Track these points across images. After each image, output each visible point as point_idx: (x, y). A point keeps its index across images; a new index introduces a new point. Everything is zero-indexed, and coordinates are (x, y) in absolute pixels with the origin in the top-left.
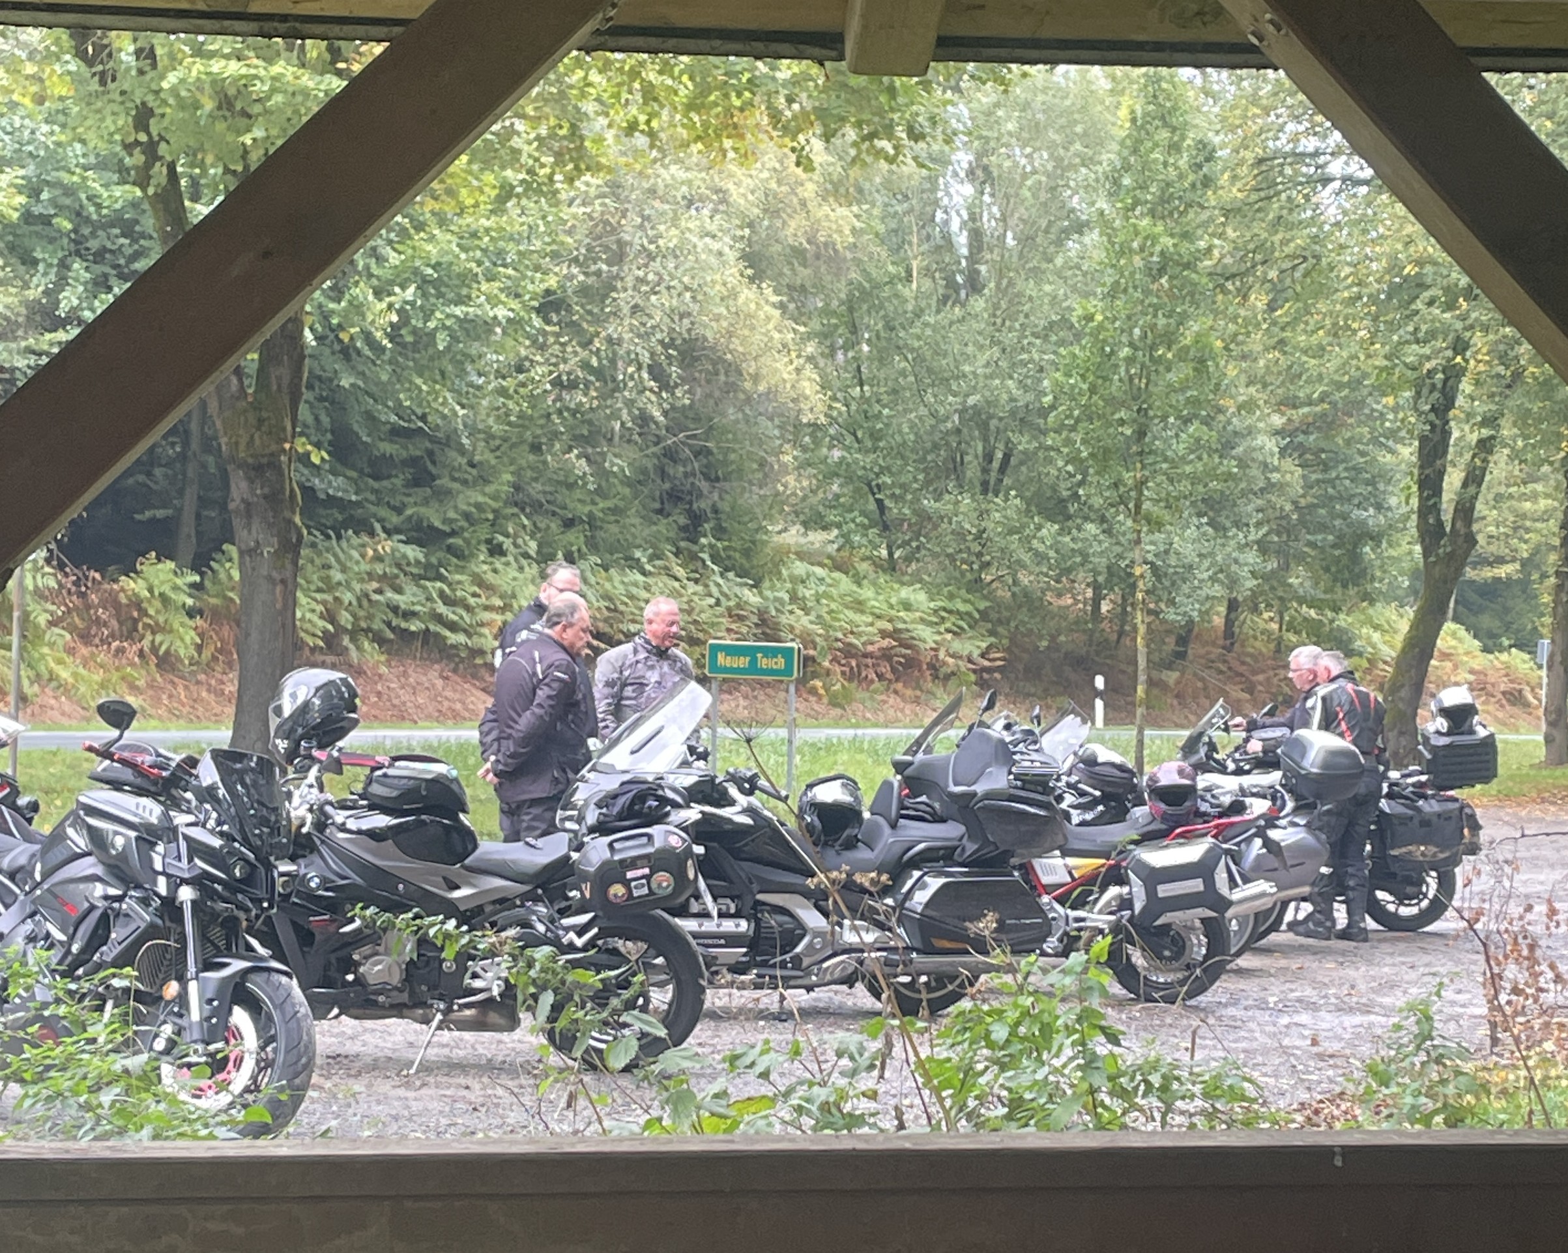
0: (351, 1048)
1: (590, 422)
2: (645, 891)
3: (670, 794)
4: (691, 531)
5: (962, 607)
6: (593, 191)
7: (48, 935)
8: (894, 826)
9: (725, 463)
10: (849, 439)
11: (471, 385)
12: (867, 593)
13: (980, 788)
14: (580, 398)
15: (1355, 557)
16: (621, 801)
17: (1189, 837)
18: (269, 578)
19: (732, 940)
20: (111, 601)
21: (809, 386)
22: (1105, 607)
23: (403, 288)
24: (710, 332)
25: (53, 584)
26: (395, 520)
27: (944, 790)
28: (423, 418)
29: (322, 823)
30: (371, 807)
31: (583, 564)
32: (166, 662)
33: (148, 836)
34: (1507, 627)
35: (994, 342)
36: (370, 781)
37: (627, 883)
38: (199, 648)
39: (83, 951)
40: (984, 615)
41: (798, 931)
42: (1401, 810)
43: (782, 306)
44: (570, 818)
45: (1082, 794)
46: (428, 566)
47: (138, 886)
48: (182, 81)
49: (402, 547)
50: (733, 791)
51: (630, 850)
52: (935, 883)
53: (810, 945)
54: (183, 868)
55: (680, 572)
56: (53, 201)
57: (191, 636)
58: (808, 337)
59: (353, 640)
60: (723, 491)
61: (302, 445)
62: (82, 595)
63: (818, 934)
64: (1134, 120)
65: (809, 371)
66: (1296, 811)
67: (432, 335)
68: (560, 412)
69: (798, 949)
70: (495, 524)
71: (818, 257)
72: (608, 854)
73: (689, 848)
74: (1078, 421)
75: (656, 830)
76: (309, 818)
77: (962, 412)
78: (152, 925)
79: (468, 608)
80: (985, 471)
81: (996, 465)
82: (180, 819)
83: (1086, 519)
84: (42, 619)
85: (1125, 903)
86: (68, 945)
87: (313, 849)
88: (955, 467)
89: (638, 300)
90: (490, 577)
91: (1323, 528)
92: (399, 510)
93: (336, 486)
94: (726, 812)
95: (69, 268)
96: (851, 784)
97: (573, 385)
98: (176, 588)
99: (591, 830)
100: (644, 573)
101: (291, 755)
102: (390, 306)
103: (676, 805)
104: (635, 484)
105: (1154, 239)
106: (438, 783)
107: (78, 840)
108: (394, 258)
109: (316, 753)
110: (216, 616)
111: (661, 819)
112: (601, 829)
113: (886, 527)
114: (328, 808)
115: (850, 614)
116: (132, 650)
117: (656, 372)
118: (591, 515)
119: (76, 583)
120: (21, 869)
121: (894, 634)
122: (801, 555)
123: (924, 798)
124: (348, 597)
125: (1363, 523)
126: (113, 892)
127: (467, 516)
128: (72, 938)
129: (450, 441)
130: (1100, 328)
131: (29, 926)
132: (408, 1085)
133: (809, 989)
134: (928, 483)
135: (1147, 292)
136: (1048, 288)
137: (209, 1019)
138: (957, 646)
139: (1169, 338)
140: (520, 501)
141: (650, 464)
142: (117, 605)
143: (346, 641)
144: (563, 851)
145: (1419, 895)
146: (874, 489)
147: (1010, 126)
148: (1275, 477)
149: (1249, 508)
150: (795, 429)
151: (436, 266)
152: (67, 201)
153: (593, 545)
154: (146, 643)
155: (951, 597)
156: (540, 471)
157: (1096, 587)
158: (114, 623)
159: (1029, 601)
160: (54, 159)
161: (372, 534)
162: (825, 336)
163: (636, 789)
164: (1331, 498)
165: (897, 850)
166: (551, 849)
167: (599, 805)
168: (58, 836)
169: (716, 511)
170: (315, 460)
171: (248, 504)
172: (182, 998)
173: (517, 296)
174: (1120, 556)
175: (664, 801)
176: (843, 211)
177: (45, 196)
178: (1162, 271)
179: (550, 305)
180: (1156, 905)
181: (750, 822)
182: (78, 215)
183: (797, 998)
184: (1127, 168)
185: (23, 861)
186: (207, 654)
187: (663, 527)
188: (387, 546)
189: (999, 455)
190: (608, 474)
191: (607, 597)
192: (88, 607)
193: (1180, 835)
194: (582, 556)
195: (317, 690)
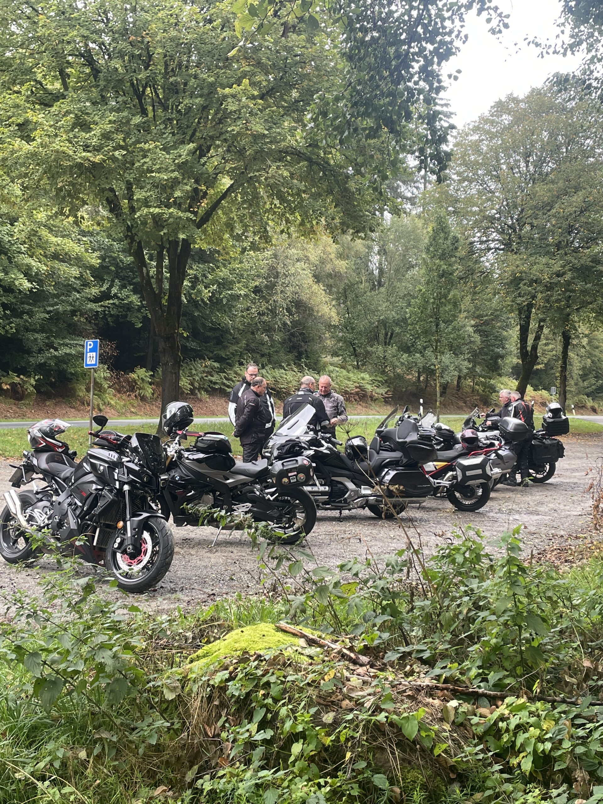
0: (192, 535)
1: (269, 326)
2: (295, 480)
3: (303, 445)
4: (299, 357)
5: (380, 379)
6: (269, 257)
7: (76, 504)
8: (378, 453)
9: (309, 337)
10: (345, 330)
11: (233, 314)
12: (351, 375)
13: (408, 440)
14: (266, 318)
15: (496, 363)
16: (286, 448)
17: (476, 455)
18: (171, 372)
19: (323, 493)
20: (127, 381)
21: (334, 314)
22: (422, 379)
23: (213, 285)
24: (304, 298)
25: (109, 375)
26: (211, 355)
27: (395, 441)
28: (219, 324)
29: (180, 456)
30: (197, 451)
31: (267, 368)
32: (143, 399)
33: (113, 466)
34: (541, 383)
35: (388, 300)
36: (197, 441)
37: (288, 478)
38: (153, 394)
39: (88, 509)
40: (386, 381)
41: (346, 489)
42: (538, 443)
43: (325, 290)
44: (267, 452)
45: (437, 440)
46: (221, 369)
47: (109, 485)
48: (141, 215)
49: (214, 363)
50: (323, 442)
51: (290, 465)
52: (392, 473)
53: (350, 494)
54: (125, 478)
55: (296, 370)
56: (109, 262)
57: (150, 391)
58: (333, 299)
59: (199, 391)
60: (308, 345)
61: (181, 330)
62: (118, 379)
63: (352, 491)
64: (434, 230)
65: (334, 310)
66: (505, 444)
67: (222, 300)
68: (260, 322)
69: (346, 496)
70: (241, 356)
71: (335, 276)
72: (281, 467)
73: (311, 465)
74: (418, 321)
75: (299, 458)
76: (175, 455)
77: (378, 321)
78: (113, 500)
79: (233, 381)
80: (385, 338)
81: (389, 336)
82: (125, 459)
83: (416, 352)
84: (106, 386)
85: (455, 477)
86: (82, 507)
87: (177, 466)
88: (376, 338)
89: (283, 289)
90: (239, 372)
91: (486, 354)
92: (212, 352)
93: (193, 345)
94: (321, 449)
95: (114, 281)
96: (363, 439)
97: (263, 314)
98: (146, 376)
99: (276, 458)
100: (285, 370)
101: (169, 432)
102: (209, 291)
103: (305, 449)
104: (283, 343)
105: (440, 266)
106: (222, 442)
107: (87, 468)
108: (210, 277)
109: (178, 432)
110: (158, 385)
111: (300, 454)
112: (279, 458)
113: (356, 356)
114: (182, 452)
115: (346, 381)
116: (133, 395)
117: (288, 310)
118: (269, 353)
119: (116, 375)
120: (67, 478)
121: (359, 387)
122: (331, 364)
123: (388, 443)
124: (197, 378)
125: (498, 353)
126: (99, 487)
127: (232, 353)
128: (84, 505)
129: (227, 331)
130: (424, 293)
131: (69, 500)
132: (211, 551)
133: (350, 510)
134: (369, 342)
135: (438, 282)
136: (404, 284)
137: (134, 536)
138: (378, 390)
139: (445, 296)
140: (248, 349)
141: (287, 337)
142: (129, 382)
143: (197, 391)
144: (266, 466)
145: (543, 471)
146: (352, 344)
147: (392, 237)
148: (472, 339)
149: (465, 348)
150: (329, 326)
151: (223, 279)
152: (113, 262)
153: (270, 362)
154: (137, 392)
155: (376, 376)
156: (254, 340)
157: (419, 373)
158: (128, 387)
159: (399, 377)
160: (110, 249)
161: (204, 359)
162: (338, 299)
163: (291, 443)
164: (489, 345)
165: (380, 461)
166: (261, 464)
167: (278, 449)
168: (80, 466)
169: (306, 351)
170: (185, 335)
171: (164, 349)
172: (125, 527)
173: (247, 288)
174: (426, 363)
175: (302, 448)
176: (343, 262)
177: (107, 260)
178: (443, 276)
179: (257, 290)
180: (466, 478)
181: (328, 452)
182: (117, 266)
183: (346, 512)
184: (431, 245)
185: (68, 475)
186: (155, 396)
187: (291, 356)
188: (208, 363)
189: (389, 334)
190: (274, 340)
191: (274, 377)
192: (120, 382)
193: (473, 454)
194: (266, 365)
195: (179, 409)
